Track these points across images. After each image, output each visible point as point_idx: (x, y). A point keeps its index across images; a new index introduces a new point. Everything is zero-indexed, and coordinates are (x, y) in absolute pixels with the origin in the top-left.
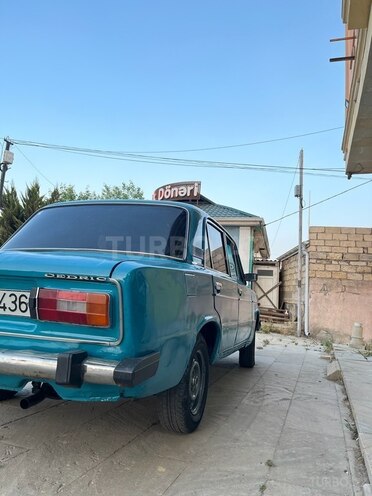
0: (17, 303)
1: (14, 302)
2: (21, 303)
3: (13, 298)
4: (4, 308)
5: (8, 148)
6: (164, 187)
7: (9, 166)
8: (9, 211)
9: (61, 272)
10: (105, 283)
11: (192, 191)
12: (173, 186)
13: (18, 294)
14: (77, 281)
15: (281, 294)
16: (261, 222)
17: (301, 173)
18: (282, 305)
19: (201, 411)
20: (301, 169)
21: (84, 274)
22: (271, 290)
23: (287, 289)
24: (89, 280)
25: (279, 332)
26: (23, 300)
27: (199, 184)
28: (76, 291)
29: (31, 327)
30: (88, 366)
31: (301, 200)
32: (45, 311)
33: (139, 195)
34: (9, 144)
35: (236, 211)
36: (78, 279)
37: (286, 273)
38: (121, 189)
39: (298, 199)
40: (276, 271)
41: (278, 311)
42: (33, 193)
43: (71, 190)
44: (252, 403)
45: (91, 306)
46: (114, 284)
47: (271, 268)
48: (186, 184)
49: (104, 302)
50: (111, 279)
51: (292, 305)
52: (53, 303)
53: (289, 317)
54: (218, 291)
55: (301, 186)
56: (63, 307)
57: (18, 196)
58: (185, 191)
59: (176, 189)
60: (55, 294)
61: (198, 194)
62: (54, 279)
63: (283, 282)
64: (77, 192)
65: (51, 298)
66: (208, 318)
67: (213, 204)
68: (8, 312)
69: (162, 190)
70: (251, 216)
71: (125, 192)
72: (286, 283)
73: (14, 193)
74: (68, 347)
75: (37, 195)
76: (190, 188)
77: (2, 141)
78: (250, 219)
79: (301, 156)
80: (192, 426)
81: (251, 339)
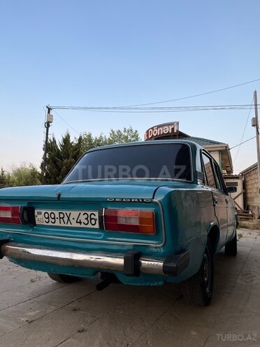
0: (89, 219)
1: (87, 219)
2: (91, 219)
3: (86, 216)
4: (80, 223)
5: (49, 112)
6: (152, 128)
7: (50, 124)
8: (52, 154)
9: (118, 197)
10: (150, 203)
11: (173, 129)
12: (159, 127)
13: (89, 213)
14: (130, 203)
15: (245, 199)
16: (226, 147)
17: (256, 109)
18: (246, 206)
19: (211, 290)
20: (256, 105)
21: (135, 197)
22: (238, 196)
23: (249, 195)
24: (139, 202)
25: (247, 228)
26: (93, 216)
27: (178, 124)
28: (130, 209)
29: (100, 235)
30: (143, 262)
31: (257, 128)
32: (110, 224)
33: (136, 136)
34: (49, 109)
35: (207, 141)
36: (131, 201)
37: (247, 183)
38: (122, 132)
39: (255, 128)
40: (240, 182)
41: (243, 212)
42: (66, 140)
43: (89, 136)
44: (244, 283)
45: (142, 220)
46: (156, 203)
47: (236, 181)
48: (168, 125)
49: (151, 217)
50: (155, 200)
51: (254, 207)
52: (115, 218)
53: (252, 216)
54: (216, 203)
55: (257, 118)
56: (122, 221)
57: (57, 143)
58: (168, 130)
59: (161, 129)
60: (116, 212)
61: (177, 131)
62: (114, 202)
63: (246, 190)
64: (93, 137)
65: (114, 215)
66: (212, 224)
67: (189, 137)
68: (83, 225)
69: (151, 130)
70: (218, 143)
71: (126, 134)
72: (248, 191)
73: (55, 141)
74: (126, 248)
75: (69, 141)
76: (171, 127)
77: (45, 108)
78: (218, 145)
79: (255, 95)
80: (207, 301)
81: (234, 235)
